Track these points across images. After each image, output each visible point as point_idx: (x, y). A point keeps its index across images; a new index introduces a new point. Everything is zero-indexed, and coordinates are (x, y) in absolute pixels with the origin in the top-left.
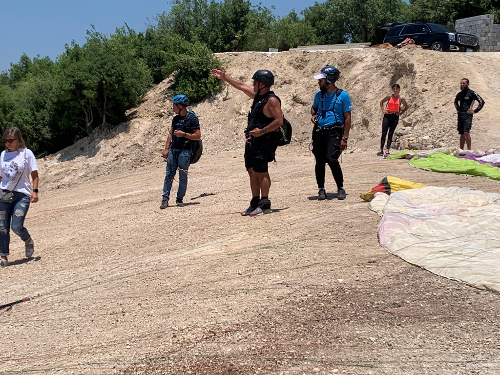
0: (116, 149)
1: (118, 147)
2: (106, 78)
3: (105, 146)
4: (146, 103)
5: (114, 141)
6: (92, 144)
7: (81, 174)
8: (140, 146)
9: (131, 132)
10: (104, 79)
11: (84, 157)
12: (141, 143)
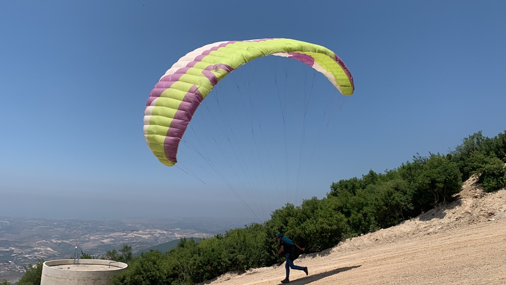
0: (455, 214)
1: (456, 213)
2: (449, 177)
3: (449, 213)
4: (463, 191)
5: (453, 210)
6: (439, 212)
7: (439, 227)
8: (470, 213)
9: (462, 206)
10: (447, 178)
11: (437, 219)
12: (470, 212)
